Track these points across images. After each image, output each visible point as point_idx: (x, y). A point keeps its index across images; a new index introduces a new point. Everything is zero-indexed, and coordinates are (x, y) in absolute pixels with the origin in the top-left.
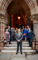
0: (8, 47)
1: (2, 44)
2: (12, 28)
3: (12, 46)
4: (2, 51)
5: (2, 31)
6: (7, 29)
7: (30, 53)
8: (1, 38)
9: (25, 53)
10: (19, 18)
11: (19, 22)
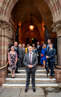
0: (13, 78)
1: (3, 73)
2: (20, 45)
3: (20, 77)
4: (3, 85)
5: (4, 50)
6: (12, 47)
7: (52, 89)
8: (2, 63)
9: (44, 88)
10: (32, 27)
11: (32, 34)
